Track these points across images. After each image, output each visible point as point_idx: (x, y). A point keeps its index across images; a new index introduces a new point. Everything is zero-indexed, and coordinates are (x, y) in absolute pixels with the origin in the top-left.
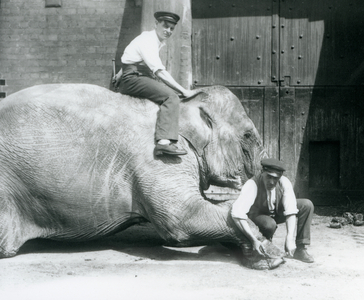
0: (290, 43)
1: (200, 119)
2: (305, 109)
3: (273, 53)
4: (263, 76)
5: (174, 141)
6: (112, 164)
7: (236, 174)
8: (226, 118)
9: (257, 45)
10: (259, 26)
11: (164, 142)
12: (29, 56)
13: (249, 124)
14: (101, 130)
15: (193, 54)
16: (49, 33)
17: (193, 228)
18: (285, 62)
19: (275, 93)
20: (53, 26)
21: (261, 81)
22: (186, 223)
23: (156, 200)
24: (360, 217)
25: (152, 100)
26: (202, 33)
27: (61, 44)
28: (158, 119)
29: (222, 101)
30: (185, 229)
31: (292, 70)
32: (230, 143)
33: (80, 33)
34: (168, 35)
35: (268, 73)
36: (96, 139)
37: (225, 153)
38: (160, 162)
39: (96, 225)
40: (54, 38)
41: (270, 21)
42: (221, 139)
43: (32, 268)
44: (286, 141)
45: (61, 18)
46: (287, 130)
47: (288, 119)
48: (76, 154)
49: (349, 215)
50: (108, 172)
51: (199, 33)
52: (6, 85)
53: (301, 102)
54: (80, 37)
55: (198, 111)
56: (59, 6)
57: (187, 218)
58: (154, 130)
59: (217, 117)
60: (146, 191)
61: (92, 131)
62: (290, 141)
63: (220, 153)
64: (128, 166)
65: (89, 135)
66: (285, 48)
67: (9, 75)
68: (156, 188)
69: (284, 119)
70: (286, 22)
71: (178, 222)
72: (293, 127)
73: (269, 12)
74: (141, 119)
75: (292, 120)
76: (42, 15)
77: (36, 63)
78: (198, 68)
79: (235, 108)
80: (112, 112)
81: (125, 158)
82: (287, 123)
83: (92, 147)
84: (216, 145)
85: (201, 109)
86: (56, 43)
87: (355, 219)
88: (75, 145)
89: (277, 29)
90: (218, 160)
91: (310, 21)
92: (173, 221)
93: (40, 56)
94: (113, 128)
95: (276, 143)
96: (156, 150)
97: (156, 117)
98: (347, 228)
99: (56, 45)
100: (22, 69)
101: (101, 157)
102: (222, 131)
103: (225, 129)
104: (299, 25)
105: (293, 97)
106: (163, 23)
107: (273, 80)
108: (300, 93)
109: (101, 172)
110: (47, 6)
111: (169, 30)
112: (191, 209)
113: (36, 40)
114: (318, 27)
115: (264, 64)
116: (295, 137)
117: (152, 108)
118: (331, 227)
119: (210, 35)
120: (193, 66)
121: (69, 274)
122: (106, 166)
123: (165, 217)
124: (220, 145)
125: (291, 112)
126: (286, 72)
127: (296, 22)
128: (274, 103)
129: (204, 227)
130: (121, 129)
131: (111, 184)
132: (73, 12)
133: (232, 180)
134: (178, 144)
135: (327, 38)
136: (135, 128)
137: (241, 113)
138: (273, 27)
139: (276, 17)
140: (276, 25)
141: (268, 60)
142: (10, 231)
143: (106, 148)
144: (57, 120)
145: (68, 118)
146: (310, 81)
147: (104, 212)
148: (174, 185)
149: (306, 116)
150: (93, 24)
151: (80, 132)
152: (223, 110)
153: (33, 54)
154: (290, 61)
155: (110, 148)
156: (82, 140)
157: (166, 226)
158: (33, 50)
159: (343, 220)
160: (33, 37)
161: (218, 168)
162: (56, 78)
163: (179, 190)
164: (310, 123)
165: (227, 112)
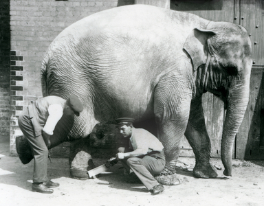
2: (258, 84)
12: (42, 38)
14: (154, 47)
16: (58, 21)
20: (61, 15)
40: (62, 24)
41: (232, 14)
45: (67, 9)
52: (24, 61)
53: (256, 78)
67: (26, 53)
70: (245, 15)
76: (53, 7)
89: (238, 20)
100: (36, 49)
108: (254, 71)
110: (57, 0)
113: (48, 26)
116: (250, 106)
127: (254, 15)
132: (77, 4)
138: (235, 19)
139: (237, 11)
140: (237, 17)
146: (263, 62)
153: (45, 37)
158: (45, 34)
160: (45, 23)
164: (262, 95)
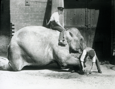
0: (90, 16)
1: (70, 35)
2: (94, 33)
3: (86, 18)
4: (83, 24)
5: (63, 41)
6: (47, 47)
7: (79, 49)
8: (76, 35)
9: (81, 16)
10: (82, 11)
11: (61, 41)
12: (21, 18)
13: (82, 37)
14: (45, 38)
15: (64, 18)
16: (26, 12)
17: (68, 63)
18: (89, 21)
19: (86, 29)
20: (27, 10)
21: (82, 26)
22: (66, 61)
23: (59, 56)
24: (108, 62)
25: (58, 30)
26: (67, 13)
27: (29, 15)
28: (60, 35)
29: (75, 31)
30: (66, 63)
31: (90, 23)
32: (77, 41)
33: (34, 12)
34: (61, 13)
35: (84, 23)
36: (44, 40)
37: (76, 44)
38: (60, 46)
39: (43, 62)
40: (27, 14)
41: (85, 10)
42: (75, 40)
43: (26, 74)
44: (89, 42)
45: (29, 8)
46: (89, 39)
47: (89, 36)
48: (39, 44)
49: (106, 61)
50: (47, 48)
51: (66, 13)
52: (15, 26)
53: (93, 31)
54: (35, 13)
55: (69, 33)
56: (29, 5)
57: (67, 60)
58: (59, 38)
59: (74, 35)
60: (56, 53)
61: (43, 38)
62: (90, 42)
63: (74, 43)
64: (52, 47)
65: (42, 39)
66: (89, 17)
67: (16, 23)
68: (59, 53)
69: (88, 36)
70: (89, 10)
71: (64, 61)
72: (91, 38)
73: (85, 7)
74: (55, 35)
75: (91, 36)
76: (24, 8)
77: (23, 20)
78: (66, 22)
79: (78, 33)
80: (48, 33)
81: (51, 45)
82: (89, 37)
83: (43, 42)
84: (73, 42)
85: (70, 32)
86: (28, 15)
87: (107, 63)
88: (39, 41)
89: (87, 12)
90: (74, 45)
91: (95, 10)
92: (63, 61)
93: (24, 18)
94: (48, 37)
95: (86, 42)
96: (59, 43)
97: (59, 34)
98: (105, 65)
99: (28, 16)
100: (19, 22)
101: (45, 45)
102: (75, 38)
103: (76, 38)
104: (92, 11)
105: (91, 30)
106: (60, 10)
107: (86, 25)
108: (93, 29)
109: (45, 49)
110: (26, 5)
111: (62, 12)
112: (68, 58)
114: (98, 12)
115: (83, 21)
116: (91, 41)
117: (58, 33)
118: (101, 64)
119: (69, 13)
120: (64, 21)
121: (36, 75)
122: (46, 47)
123: (61, 60)
124: (74, 41)
125: (90, 34)
126: (89, 23)
127: (92, 10)
128: (86, 31)
129: (71, 63)
130: (50, 38)
131: (47, 52)
132: (33, 7)
133: (78, 50)
134: (64, 42)
135: (100, 14)
136: (54, 37)
137: (80, 34)
138: (86, 11)
139: (87, 9)
140: (87, 11)
141: (84, 20)
142: (20, 64)
143: (46, 43)
144: (34, 35)
145: (37, 35)
146: (95, 26)
147: (45, 59)
148: (63, 52)
149: (94, 35)
150: (38, 10)
151: (40, 38)
152: (75, 33)
153: (22, 18)
154: (90, 20)
155: (47, 43)
156: (40, 40)
157: (61, 62)
158: (22, 17)
159: (104, 63)
160: (22, 13)
161: (74, 47)
162: (28, 24)
163: (65, 53)
164: (95, 37)
165: (76, 33)
